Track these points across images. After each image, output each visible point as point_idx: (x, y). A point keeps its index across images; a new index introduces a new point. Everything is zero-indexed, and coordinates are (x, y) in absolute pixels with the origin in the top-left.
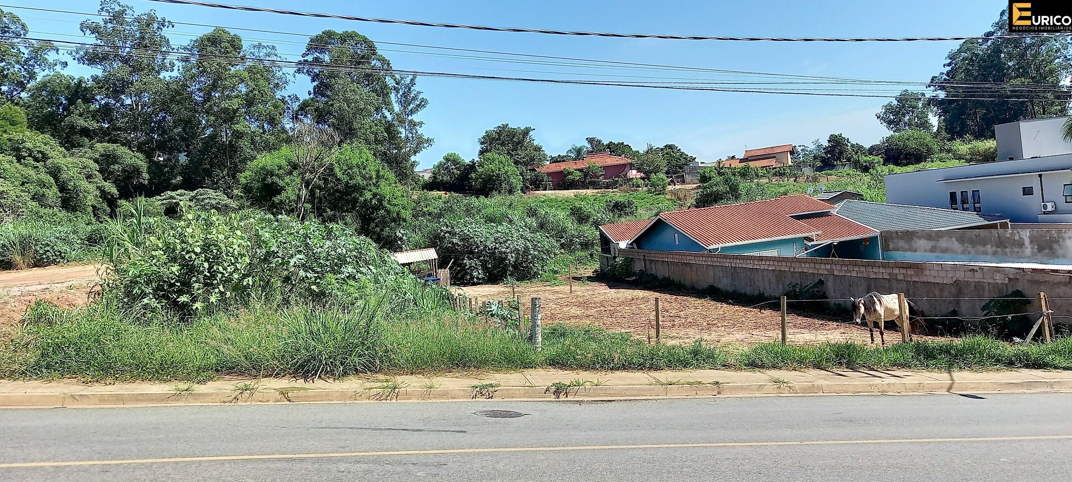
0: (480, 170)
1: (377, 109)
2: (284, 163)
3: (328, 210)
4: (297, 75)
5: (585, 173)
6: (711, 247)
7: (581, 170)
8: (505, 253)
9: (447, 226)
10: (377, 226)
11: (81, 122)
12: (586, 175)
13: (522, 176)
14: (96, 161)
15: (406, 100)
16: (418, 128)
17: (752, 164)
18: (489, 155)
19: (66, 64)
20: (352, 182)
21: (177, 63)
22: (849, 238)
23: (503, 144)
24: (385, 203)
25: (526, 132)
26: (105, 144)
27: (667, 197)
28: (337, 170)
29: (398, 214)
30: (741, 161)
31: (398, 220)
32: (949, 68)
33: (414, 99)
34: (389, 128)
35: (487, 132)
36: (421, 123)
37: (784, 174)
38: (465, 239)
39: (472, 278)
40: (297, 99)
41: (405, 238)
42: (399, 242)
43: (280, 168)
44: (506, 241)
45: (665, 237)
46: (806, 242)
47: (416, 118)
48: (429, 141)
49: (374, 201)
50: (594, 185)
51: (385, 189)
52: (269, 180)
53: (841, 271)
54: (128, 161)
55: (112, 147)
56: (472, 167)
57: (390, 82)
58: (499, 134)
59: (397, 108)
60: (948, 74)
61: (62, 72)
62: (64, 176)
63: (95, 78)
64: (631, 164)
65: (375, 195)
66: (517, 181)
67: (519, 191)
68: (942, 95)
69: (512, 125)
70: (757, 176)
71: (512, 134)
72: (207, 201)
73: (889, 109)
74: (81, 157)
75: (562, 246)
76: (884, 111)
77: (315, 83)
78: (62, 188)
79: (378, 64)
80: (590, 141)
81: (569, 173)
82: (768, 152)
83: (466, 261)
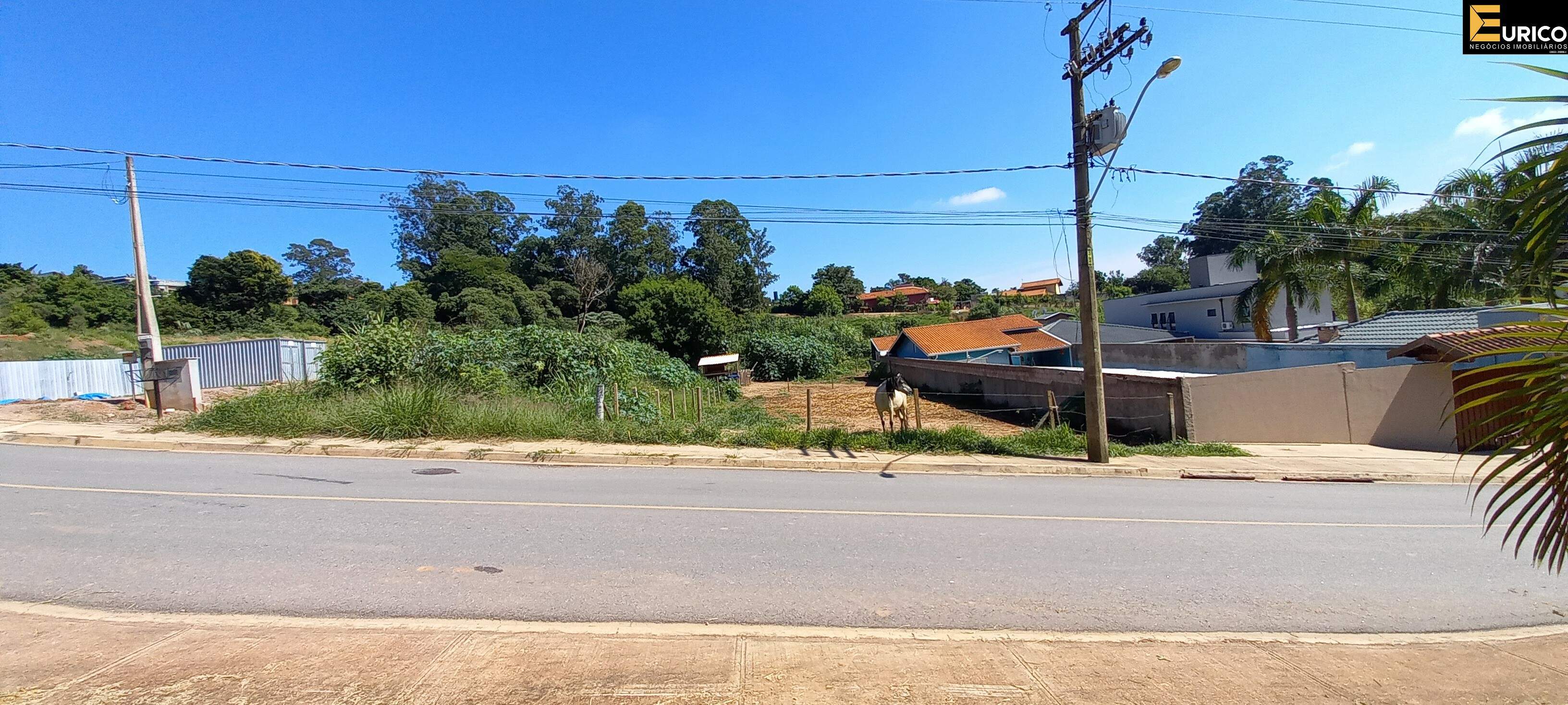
0: (811, 297)
1: (741, 256)
2: (641, 292)
3: (668, 325)
4: (685, 232)
5: (894, 299)
6: (930, 355)
7: (890, 298)
8: (795, 358)
9: (757, 338)
10: (702, 337)
11: (543, 268)
12: (894, 301)
13: (844, 302)
14: (550, 293)
15: (759, 249)
16: (767, 267)
17: (1023, 294)
18: (818, 287)
19: (536, 229)
20: (686, 305)
21: (606, 226)
22: (1046, 349)
23: (830, 279)
24: (708, 321)
25: (848, 269)
26: (556, 282)
27: (950, 318)
28: (675, 296)
29: (718, 328)
30: (1019, 290)
31: (719, 333)
32: (1198, 217)
33: (765, 246)
34: (747, 267)
35: (818, 270)
36: (770, 264)
37: (1047, 301)
38: (768, 348)
39: (770, 377)
40: (683, 247)
41: (728, 346)
42: (724, 349)
43: (638, 295)
44: (796, 350)
45: (908, 348)
46: (1009, 352)
47: (765, 260)
48: (775, 277)
49: (700, 319)
50: (900, 309)
51: (709, 310)
52: (630, 304)
53: (990, 374)
54: (570, 293)
55: (560, 283)
56: (806, 296)
57: (749, 235)
58: (827, 271)
59: (753, 253)
60: (1197, 220)
61: (536, 234)
62: (523, 303)
63: (553, 238)
64: (929, 294)
65: (701, 315)
66: (838, 306)
67: (841, 314)
68: (1192, 238)
69: (838, 265)
70: (1026, 302)
71: (837, 270)
72: (607, 320)
73: (1148, 250)
74: (540, 290)
75: (849, 354)
76: (1143, 251)
77: (698, 237)
78: (521, 311)
79: (741, 223)
80: (901, 276)
81: (881, 300)
82: (1042, 284)
83: (766, 364)
